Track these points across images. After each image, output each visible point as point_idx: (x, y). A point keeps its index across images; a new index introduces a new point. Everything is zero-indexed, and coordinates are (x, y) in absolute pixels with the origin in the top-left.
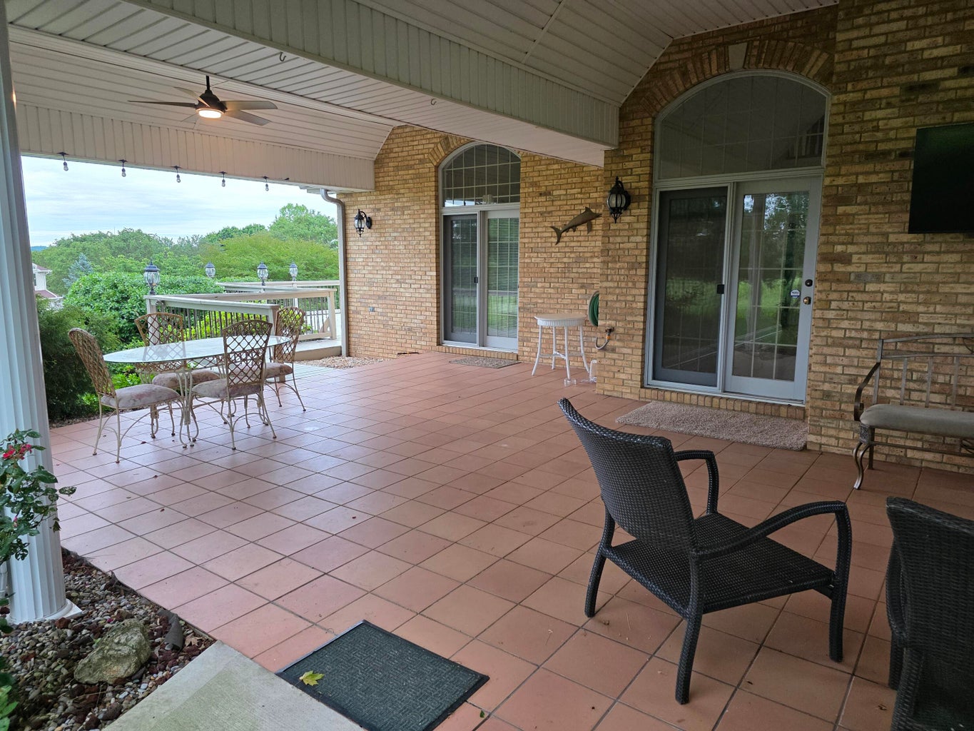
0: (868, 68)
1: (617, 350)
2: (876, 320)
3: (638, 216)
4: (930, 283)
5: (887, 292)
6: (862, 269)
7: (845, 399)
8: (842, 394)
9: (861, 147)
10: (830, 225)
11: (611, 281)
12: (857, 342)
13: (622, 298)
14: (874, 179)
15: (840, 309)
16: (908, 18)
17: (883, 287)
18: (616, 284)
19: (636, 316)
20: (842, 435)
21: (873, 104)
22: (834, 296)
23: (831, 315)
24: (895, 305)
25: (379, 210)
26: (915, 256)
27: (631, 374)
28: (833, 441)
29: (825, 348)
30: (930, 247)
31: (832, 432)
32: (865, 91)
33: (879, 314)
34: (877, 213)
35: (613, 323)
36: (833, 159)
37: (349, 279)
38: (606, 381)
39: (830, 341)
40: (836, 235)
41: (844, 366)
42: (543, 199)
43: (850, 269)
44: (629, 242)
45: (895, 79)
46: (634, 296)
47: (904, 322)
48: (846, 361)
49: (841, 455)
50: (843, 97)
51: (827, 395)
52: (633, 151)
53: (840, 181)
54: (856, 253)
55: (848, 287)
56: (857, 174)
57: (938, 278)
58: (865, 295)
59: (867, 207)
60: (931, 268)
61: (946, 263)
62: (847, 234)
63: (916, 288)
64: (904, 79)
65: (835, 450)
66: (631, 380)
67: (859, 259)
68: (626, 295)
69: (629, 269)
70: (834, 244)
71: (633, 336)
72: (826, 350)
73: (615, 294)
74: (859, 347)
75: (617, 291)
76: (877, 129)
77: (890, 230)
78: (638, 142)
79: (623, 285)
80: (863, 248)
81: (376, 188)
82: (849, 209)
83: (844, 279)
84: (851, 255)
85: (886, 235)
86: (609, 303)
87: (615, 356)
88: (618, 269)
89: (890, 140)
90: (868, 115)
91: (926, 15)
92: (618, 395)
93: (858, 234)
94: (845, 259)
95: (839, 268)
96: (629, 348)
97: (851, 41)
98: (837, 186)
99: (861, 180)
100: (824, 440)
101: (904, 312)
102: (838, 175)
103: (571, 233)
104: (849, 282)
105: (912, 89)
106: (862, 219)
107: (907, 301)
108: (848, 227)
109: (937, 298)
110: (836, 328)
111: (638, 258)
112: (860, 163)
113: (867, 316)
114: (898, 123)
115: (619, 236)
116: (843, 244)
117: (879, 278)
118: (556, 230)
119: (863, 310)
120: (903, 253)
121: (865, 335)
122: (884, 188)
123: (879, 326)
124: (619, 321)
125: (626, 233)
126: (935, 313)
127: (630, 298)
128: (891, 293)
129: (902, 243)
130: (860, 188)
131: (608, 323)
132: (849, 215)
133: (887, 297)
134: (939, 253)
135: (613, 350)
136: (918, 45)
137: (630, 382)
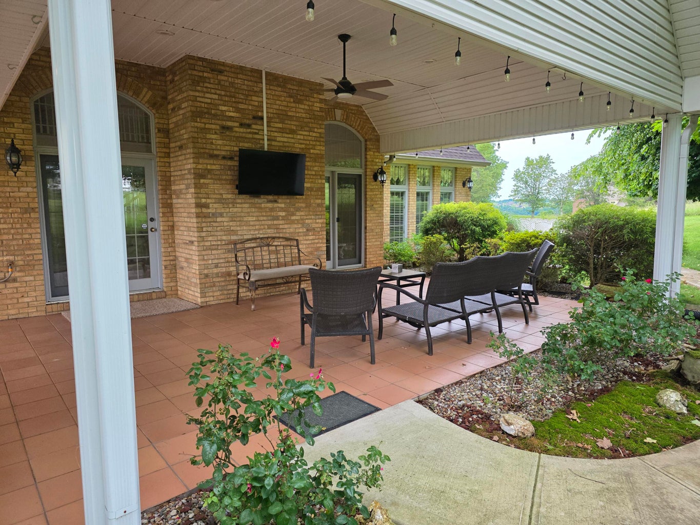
0: (205, 113)
1: (18, 279)
2: (222, 235)
3: (26, 172)
4: (240, 217)
5: (225, 222)
6: (214, 211)
7: (214, 276)
8: (213, 274)
9: (207, 151)
10: (198, 188)
11: (4, 223)
12: (217, 247)
13: (18, 237)
14: (214, 167)
15: (208, 231)
16: (219, 95)
17: (223, 219)
18: (10, 226)
19: (34, 250)
20: (216, 294)
21: (209, 131)
22: (204, 225)
23: (204, 234)
24: (229, 227)
26: (234, 204)
27: (36, 296)
28: (212, 299)
29: (203, 252)
30: (239, 201)
31: (211, 294)
32: (205, 124)
33: (223, 232)
34: (217, 184)
35: (11, 258)
36: (195, 155)
38: (9, 308)
39: (205, 247)
40: (201, 193)
41: (212, 259)
43: (209, 211)
44: (19, 192)
45: (217, 122)
46: (31, 234)
47: (233, 235)
48: (213, 257)
49: (216, 304)
50: (196, 124)
51: (207, 276)
52: (13, 120)
53: (199, 167)
54: (211, 203)
55: (209, 220)
56: (207, 164)
57: (243, 214)
58: (217, 223)
59: (213, 181)
60: (240, 210)
61: (245, 208)
62: (206, 193)
63: (235, 219)
64: (220, 122)
65: (213, 303)
66: (36, 301)
67: (213, 206)
68: (22, 234)
69: (23, 214)
70: (201, 198)
71: (34, 265)
72: (204, 253)
73: (11, 234)
74: (217, 249)
75: (12, 231)
76: (212, 143)
77: (223, 192)
78: (18, 114)
79: (18, 226)
80: (213, 201)
82: (206, 181)
83: (207, 216)
84: (209, 203)
85: (221, 194)
86: (4, 242)
87: (17, 285)
88: (11, 214)
89: (218, 150)
90: (208, 136)
91: (225, 96)
92: (25, 316)
93: (210, 194)
94: (206, 206)
95: (204, 210)
96: (31, 276)
97: (197, 97)
98: (199, 169)
99: (209, 167)
100: (207, 299)
101: (232, 230)
102: (199, 163)
104: (209, 217)
105: (224, 128)
106: (211, 186)
107: (234, 226)
108: (206, 190)
109: (243, 224)
110: (207, 241)
111: (31, 204)
112: (207, 159)
113: (219, 233)
114: (220, 142)
115: (8, 186)
116: (205, 198)
117: (221, 215)
119: (217, 231)
120: (230, 203)
121: (219, 243)
122: (218, 173)
123: (224, 238)
124: (18, 255)
125: (16, 184)
126: (243, 230)
127: (27, 236)
128: (227, 222)
129: (228, 199)
130: (209, 171)
131: (8, 257)
132: (205, 184)
133: (226, 224)
134: (242, 203)
135: (15, 280)
136: (224, 108)
137: (35, 303)
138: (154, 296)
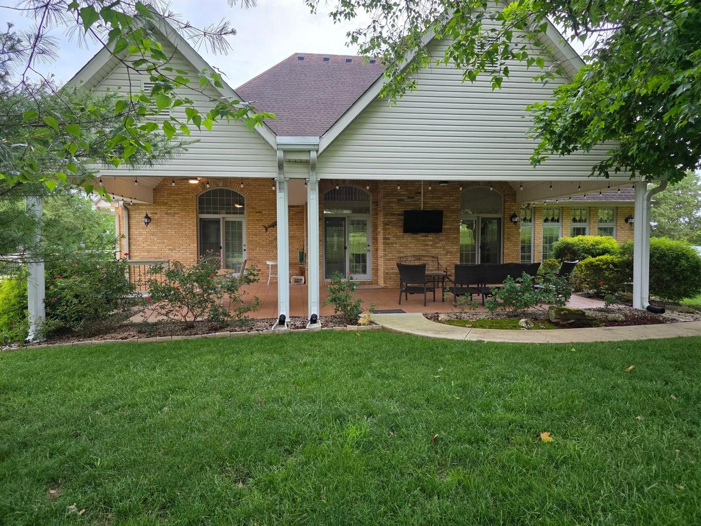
6: (392, 241)
7: (391, 274)
8: (390, 272)
9: (390, 212)
10: (385, 230)
14: (393, 220)
15: (389, 251)
20: (391, 283)
21: (391, 202)
22: (386, 248)
23: (386, 253)
24: (399, 250)
25: (156, 213)
26: (403, 238)
28: (388, 284)
29: (385, 261)
30: (405, 236)
31: (388, 282)
32: (390, 199)
33: (397, 252)
34: (394, 228)
36: (384, 214)
37: (131, 249)
39: (386, 259)
40: (386, 233)
41: (390, 265)
42: (258, 214)
43: (390, 241)
49: (389, 287)
50: (385, 200)
51: (387, 273)
53: (386, 220)
56: (390, 218)
57: (407, 243)
58: (393, 247)
59: (392, 226)
60: (406, 241)
61: (408, 240)
62: (389, 233)
63: (403, 245)
64: (397, 197)
65: (387, 287)
67: (391, 239)
70: (385, 235)
74: (393, 260)
76: (393, 208)
77: (397, 232)
80: (392, 236)
81: (154, 202)
83: (388, 244)
89: (396, 211)
90: (391, 205)
91: (401, 184)
93: (391, 233)
94: (388, 239)
95: (387, 241)
102: (386, 218)
103: (272, 228)
105: (399, 200)
106: (391, 229)
107: (402, 249)
108: (389, 231)
109: (407, 248)
110: (387, 256)
112: (390, 216)
113: (394, 252)
114: (397, 207)
116: (388, 235)
117: (396, 243)
118: (265, 227)
120: (400, 237)
123: (397, 255)
126: (407, 251)
130: (391, 222)
132: (389, 228)
133: (398, 248)
134: (407, 237)
136: (400, 190)
138: (367, 283)
